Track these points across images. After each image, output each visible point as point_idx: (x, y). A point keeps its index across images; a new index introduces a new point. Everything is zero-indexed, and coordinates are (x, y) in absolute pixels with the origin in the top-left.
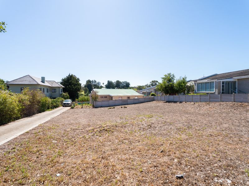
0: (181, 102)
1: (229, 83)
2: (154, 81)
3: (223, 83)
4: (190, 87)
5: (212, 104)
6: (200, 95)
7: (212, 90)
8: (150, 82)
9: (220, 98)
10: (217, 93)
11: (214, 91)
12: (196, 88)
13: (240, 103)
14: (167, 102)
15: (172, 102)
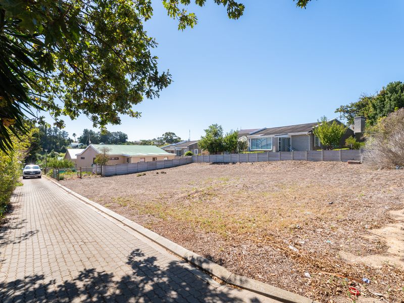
0: (234, 163)
1: (284, 139)
2: (170, 133)
3: (280, 139)
4: (243, 143)
5: (274, 163)
6: (258, 153)
7: (268, 147)
8: (163, 135)
9: (279, 156)
10: (274, 151)
11: (272, 148)
12: (249, 144)
13: (299, 161)
14: (214, 163)
15: (222, 163)
